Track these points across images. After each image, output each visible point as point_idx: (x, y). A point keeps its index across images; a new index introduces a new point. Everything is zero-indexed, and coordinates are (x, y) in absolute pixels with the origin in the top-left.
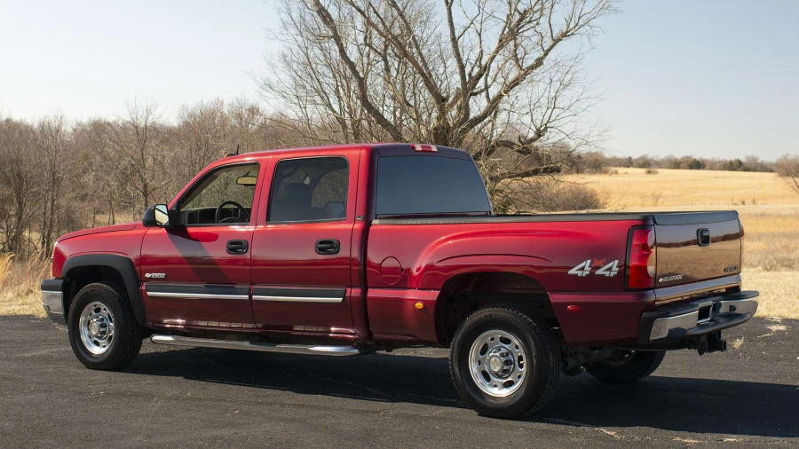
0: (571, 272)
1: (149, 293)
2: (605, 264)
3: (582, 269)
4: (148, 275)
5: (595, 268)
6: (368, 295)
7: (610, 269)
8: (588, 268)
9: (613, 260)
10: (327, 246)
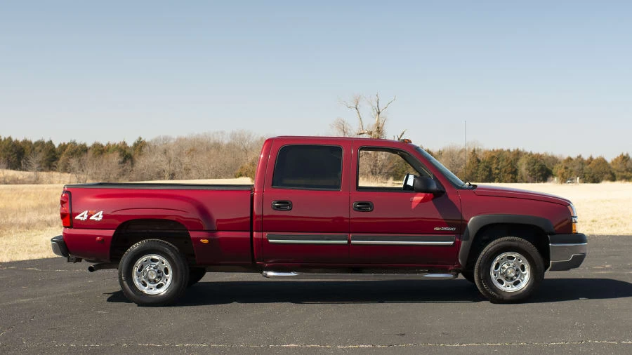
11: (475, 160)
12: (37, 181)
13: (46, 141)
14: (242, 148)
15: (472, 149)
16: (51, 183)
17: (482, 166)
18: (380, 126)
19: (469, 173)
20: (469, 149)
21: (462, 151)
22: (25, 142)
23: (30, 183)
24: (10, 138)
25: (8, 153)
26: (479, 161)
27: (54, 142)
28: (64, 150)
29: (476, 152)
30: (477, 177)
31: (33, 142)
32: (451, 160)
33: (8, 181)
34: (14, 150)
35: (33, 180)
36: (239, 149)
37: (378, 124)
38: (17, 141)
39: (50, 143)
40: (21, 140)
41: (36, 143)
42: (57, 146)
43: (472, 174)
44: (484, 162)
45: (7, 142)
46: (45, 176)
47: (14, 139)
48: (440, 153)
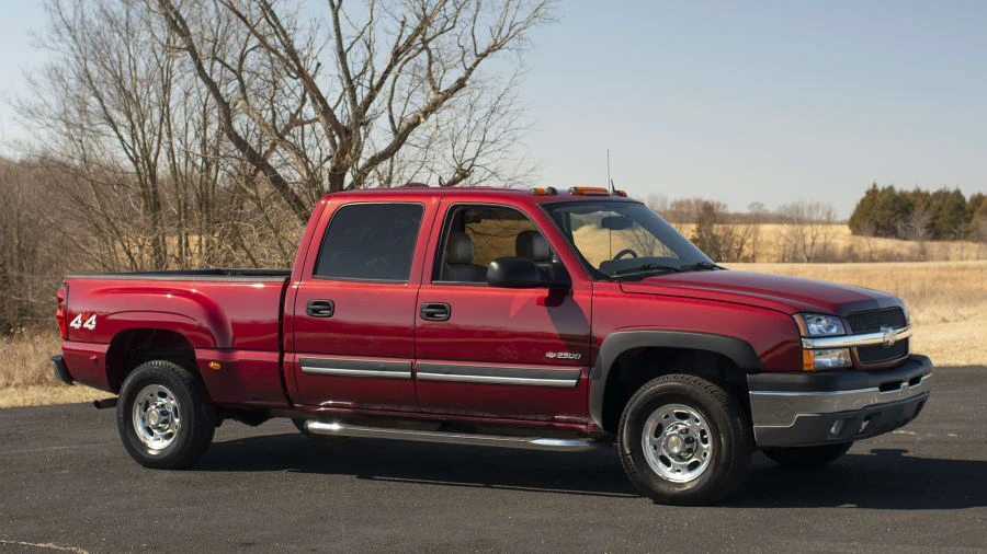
12: (923, 256)
16: (947, 259)
23: (911, 259)
24: (891, 188)
25: (888, 212)
27: (963, 193)
28: (979, 205)
31: (931, 193)
33: (877, 257)
34: (897, 206)
35: (916, 255)
39: (958, 193)
42: (968, 199)
45: (886, 195)
46: (936, 249)
47: (897, 189)
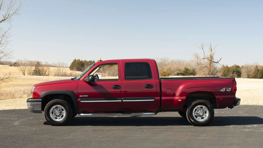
0: (221, 91)
1: (81, 101)
2: (228, 89)
3: (223, 90)
4: (81, 96)
5: (226, 90)
6: (162, 98)
7: (229, 90)
8: (224, 90)
9: (230, 88)
10: (149, 86)
11: (257, 70)
13: (93, 61)
14: (165, 64)
15: (256, 65)
17: (259, 72)
18: (212, 55)
19: (254, 75)
20: (255, 65)
21: (251, 66)
22: (85, 61)
24: (79, 60)
25: (78, 65)
26: (258, 70)
29: (257, 67)
30: (258, 76)
32: (247, 69)
34: (80, 64)
36: (164, 64)
37: (211, 54)
38: (82, 61)
40: (83, 60)
41: (89, 61)
43: (256, 75)
44: (260, 71)
45: (78, 61)
47: (81, 60)
48: (243, 67)
